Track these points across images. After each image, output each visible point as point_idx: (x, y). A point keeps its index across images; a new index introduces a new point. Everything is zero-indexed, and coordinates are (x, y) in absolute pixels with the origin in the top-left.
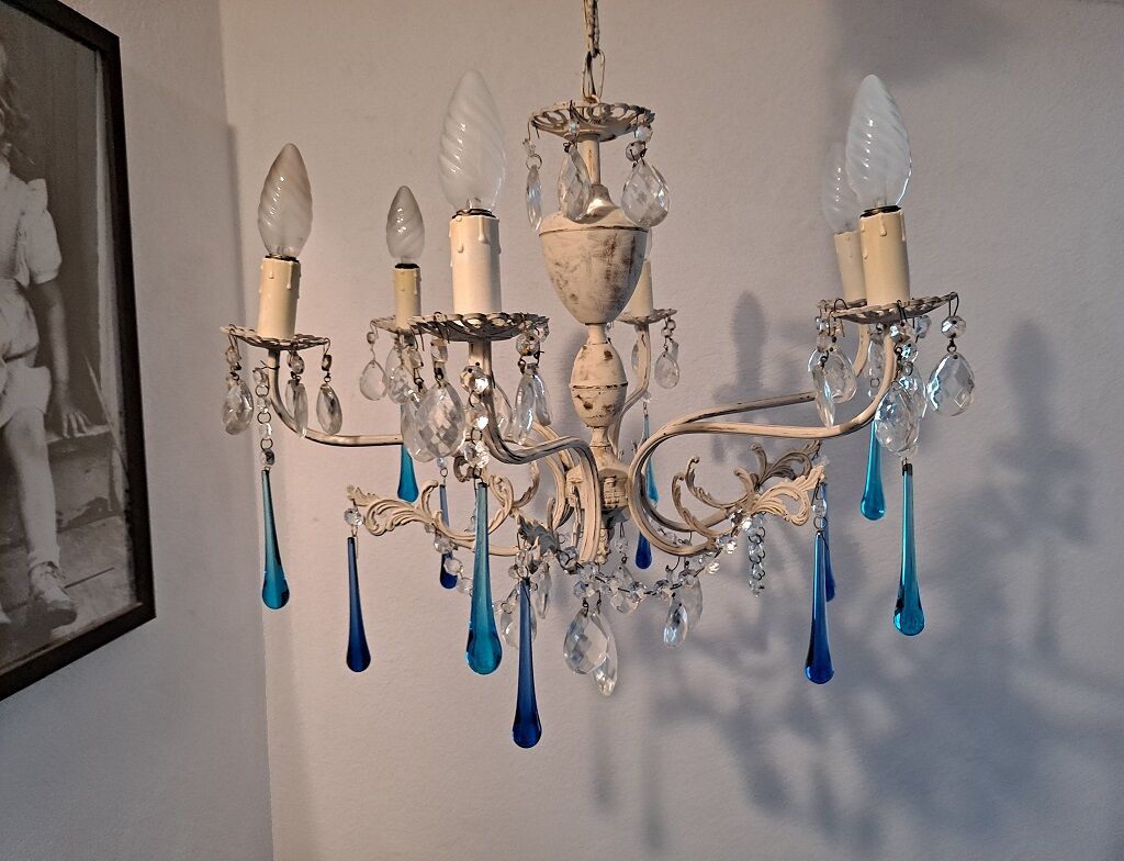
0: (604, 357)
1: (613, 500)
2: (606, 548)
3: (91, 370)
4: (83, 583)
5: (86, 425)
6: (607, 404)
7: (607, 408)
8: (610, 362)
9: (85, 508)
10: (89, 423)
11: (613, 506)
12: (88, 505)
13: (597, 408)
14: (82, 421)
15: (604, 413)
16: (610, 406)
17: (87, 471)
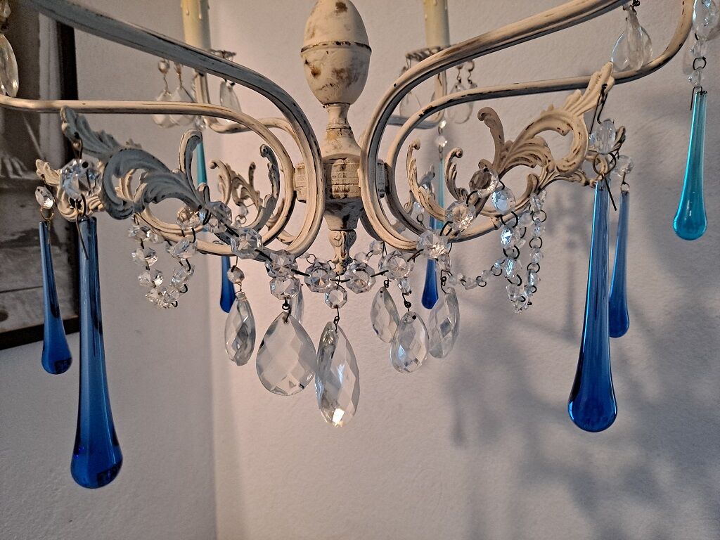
0: (335, 8)
1: (341, 187)
2: (343, 255)
3: (29, 128)
4: (16, 292)
5: (23, 170)
6: (338, 68)
7: (338, 73)
8: (343, 14)
9: (20, 235)
10: (26, 169)
11: (342, 195)
12: (22, 232)
13: (326, 75)
14: (17, 166)
15: (335, 81)
16: (342, 71)
17: (22, 206)
